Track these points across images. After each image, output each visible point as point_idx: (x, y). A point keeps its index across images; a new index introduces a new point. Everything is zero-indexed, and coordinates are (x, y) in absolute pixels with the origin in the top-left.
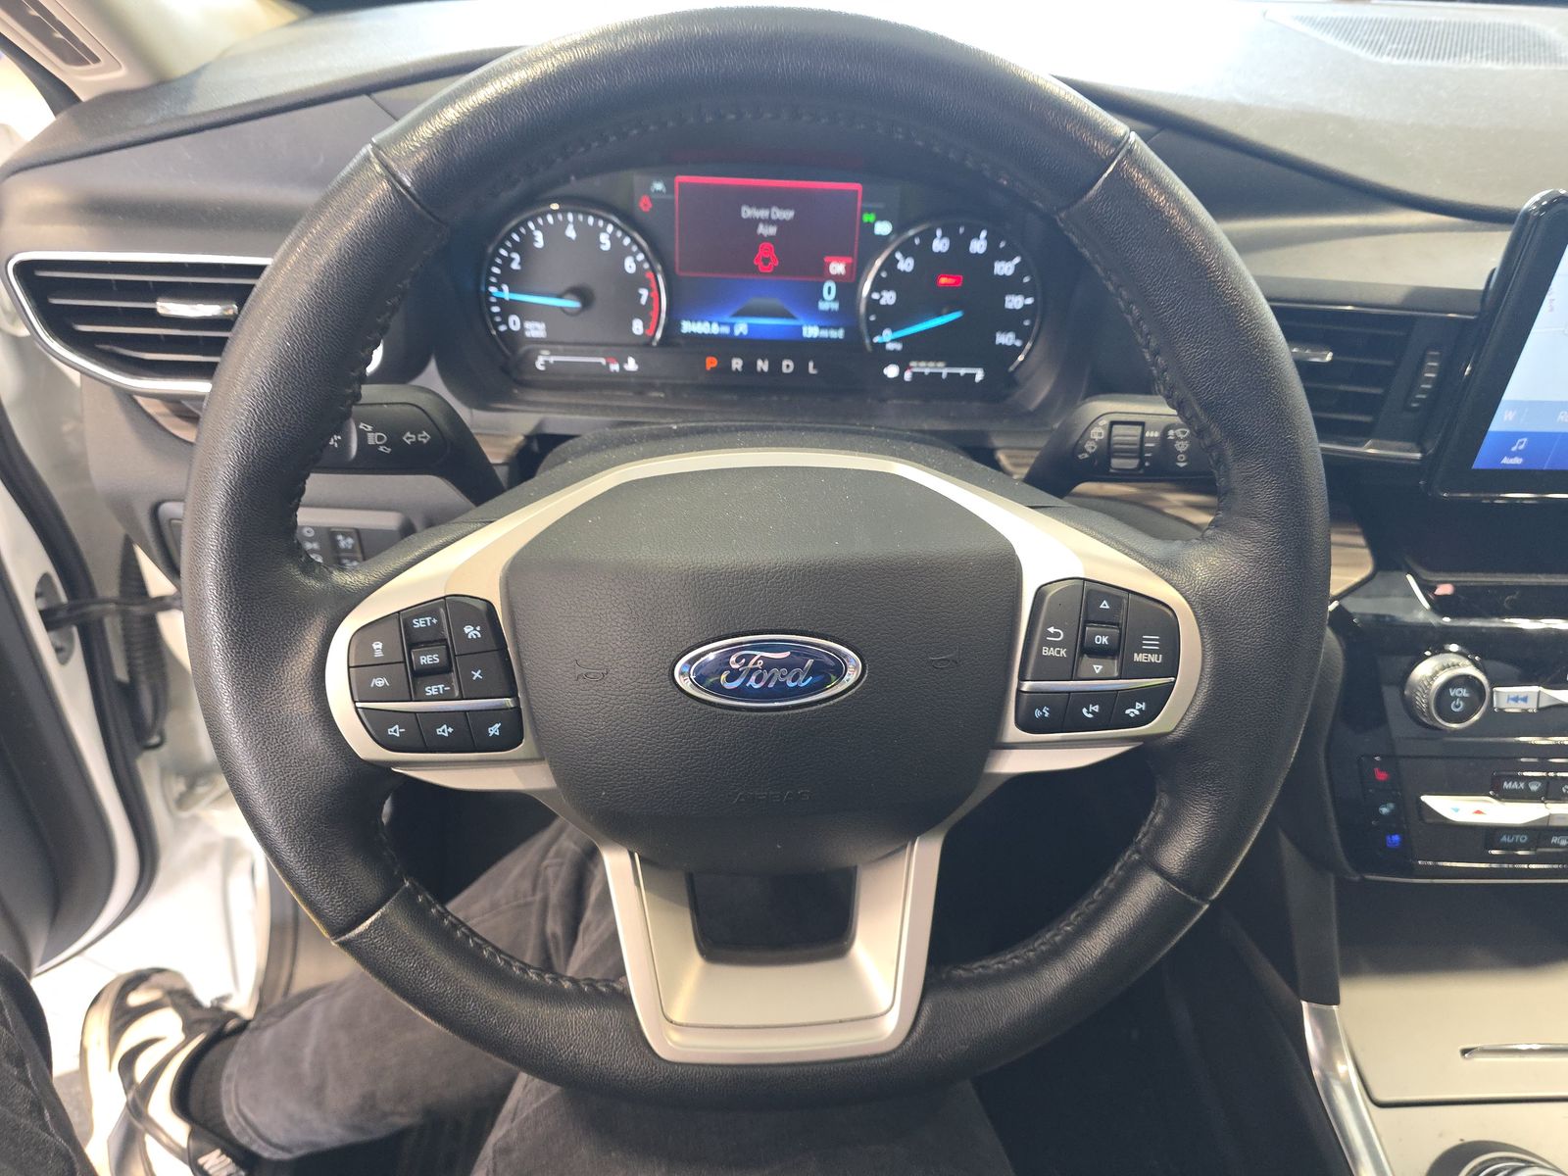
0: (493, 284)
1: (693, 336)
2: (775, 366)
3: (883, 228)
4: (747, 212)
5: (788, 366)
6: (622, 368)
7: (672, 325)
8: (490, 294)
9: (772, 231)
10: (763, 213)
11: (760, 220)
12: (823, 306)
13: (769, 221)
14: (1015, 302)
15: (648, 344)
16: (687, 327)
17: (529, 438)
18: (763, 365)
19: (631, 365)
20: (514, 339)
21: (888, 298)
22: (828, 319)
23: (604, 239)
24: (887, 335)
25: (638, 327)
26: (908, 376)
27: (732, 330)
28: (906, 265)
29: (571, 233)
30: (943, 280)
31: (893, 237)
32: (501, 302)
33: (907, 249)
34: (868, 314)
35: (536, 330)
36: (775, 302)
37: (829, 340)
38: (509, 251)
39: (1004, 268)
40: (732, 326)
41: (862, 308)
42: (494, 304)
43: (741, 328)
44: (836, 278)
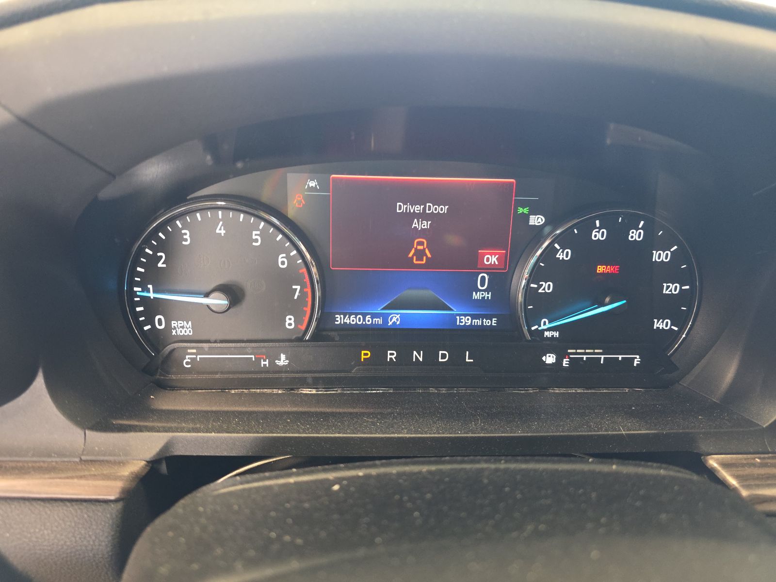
0: (138, 284)
1: (345, 327)
2: (431, 357)
3: (537, 220)
4: (402, 208)
5: (443, 357)
6: (272, 363)
7: (326, 317)
8: (134, 294)
9: (426, 225)
10: (418, 209)
11: (414, 215)
12: (476, 296)
13: (423, 216)
14: (671, 289)
15: (301, 339)
16: (339, 319)
17: (153, 464)
18: (418, 356)
19: (282, 361)
20: (157, 339)
21: (547, 287)
22: (482, 308)
23: (255, 235)
24: (545, 324)
25: (290, 322)
26: (565, 362)
27: (385, 321)
28: (565, 255)
29: (221, 231)
30: (600, 269)
31: (547, 229)
32: (145, 301)
33: (565, 241)
34: (526, 304)
35: (182, 328)
36: (427, 293)
37: (483, 328)
38: (155, 250)
39: (661, 256)
40: (385, 317)
41: (520, 298)
42: (139, 304)
43: (395, 318)
44: (489, 269)
